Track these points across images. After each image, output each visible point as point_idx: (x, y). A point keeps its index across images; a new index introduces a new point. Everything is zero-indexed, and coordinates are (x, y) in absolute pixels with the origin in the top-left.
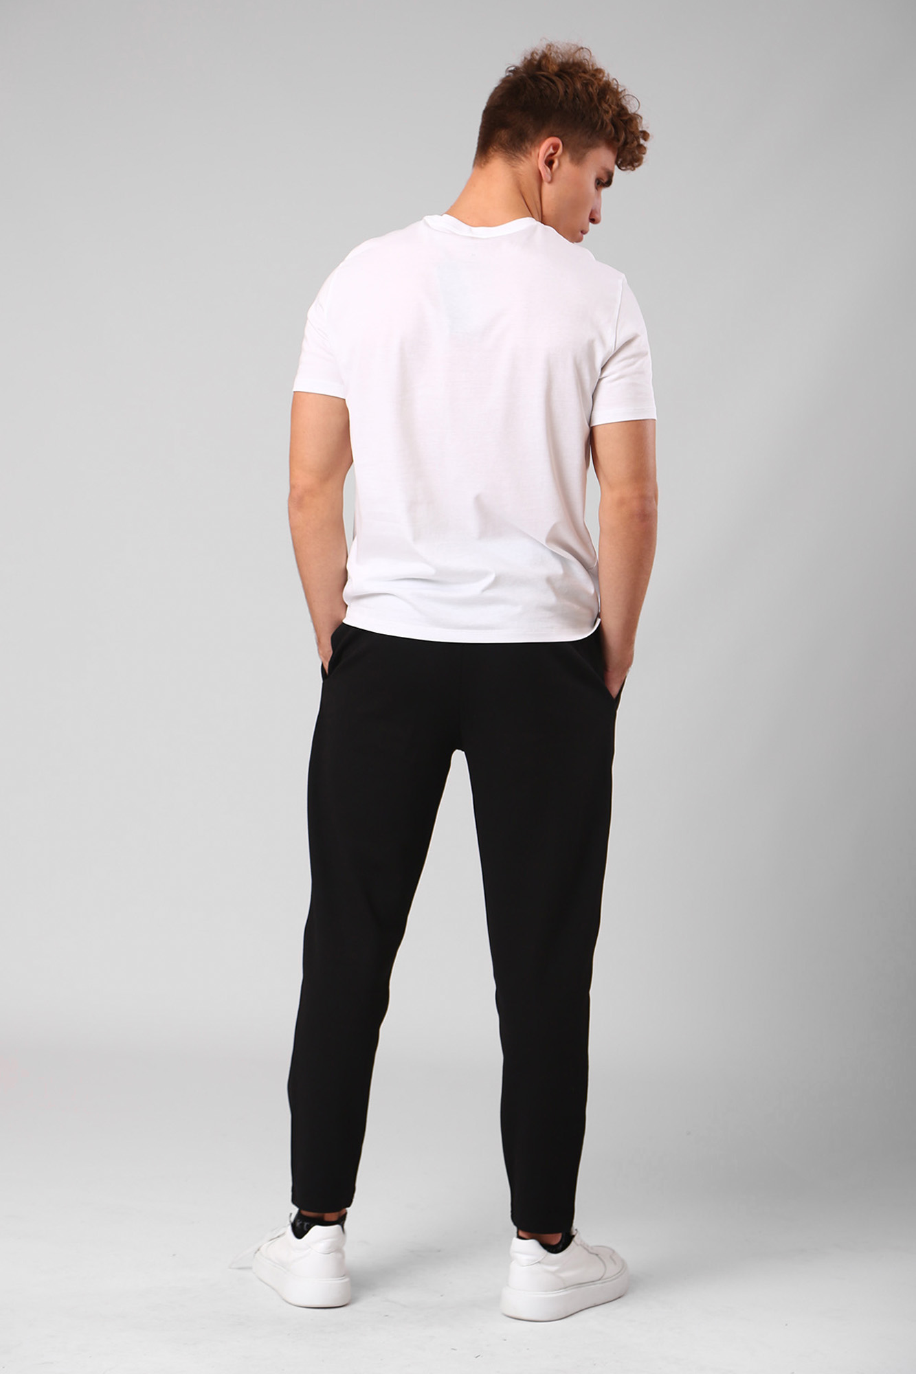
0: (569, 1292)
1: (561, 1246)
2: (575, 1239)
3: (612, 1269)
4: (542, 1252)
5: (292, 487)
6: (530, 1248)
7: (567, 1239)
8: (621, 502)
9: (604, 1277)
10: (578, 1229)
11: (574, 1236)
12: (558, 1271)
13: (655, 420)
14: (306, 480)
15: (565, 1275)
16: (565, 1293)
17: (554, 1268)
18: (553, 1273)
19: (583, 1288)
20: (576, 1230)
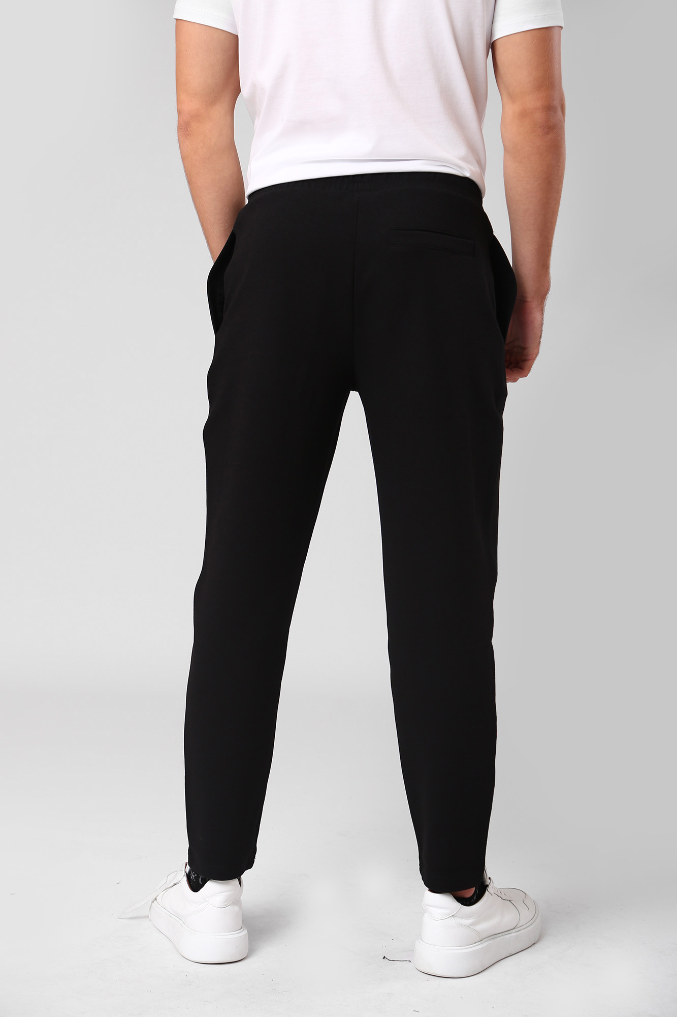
0: (485, 944)
1: (475, 898)
2: (489, 888)
3: (526, 915)
4: (458, 905)
5: (179, 113)
6: (444, 903)
7: (481, 889)
8: (523, 114)
9: (519, 926)
10: (491, 878)
11: (488, 886)
12: (473, 924)
13: (561, 27)
14: (193, 105)
15: (479, 927)
16: (480, 947)
17: (469, 921)
18: (467, 926)
19: (498, 939)
20: (489, 878)
